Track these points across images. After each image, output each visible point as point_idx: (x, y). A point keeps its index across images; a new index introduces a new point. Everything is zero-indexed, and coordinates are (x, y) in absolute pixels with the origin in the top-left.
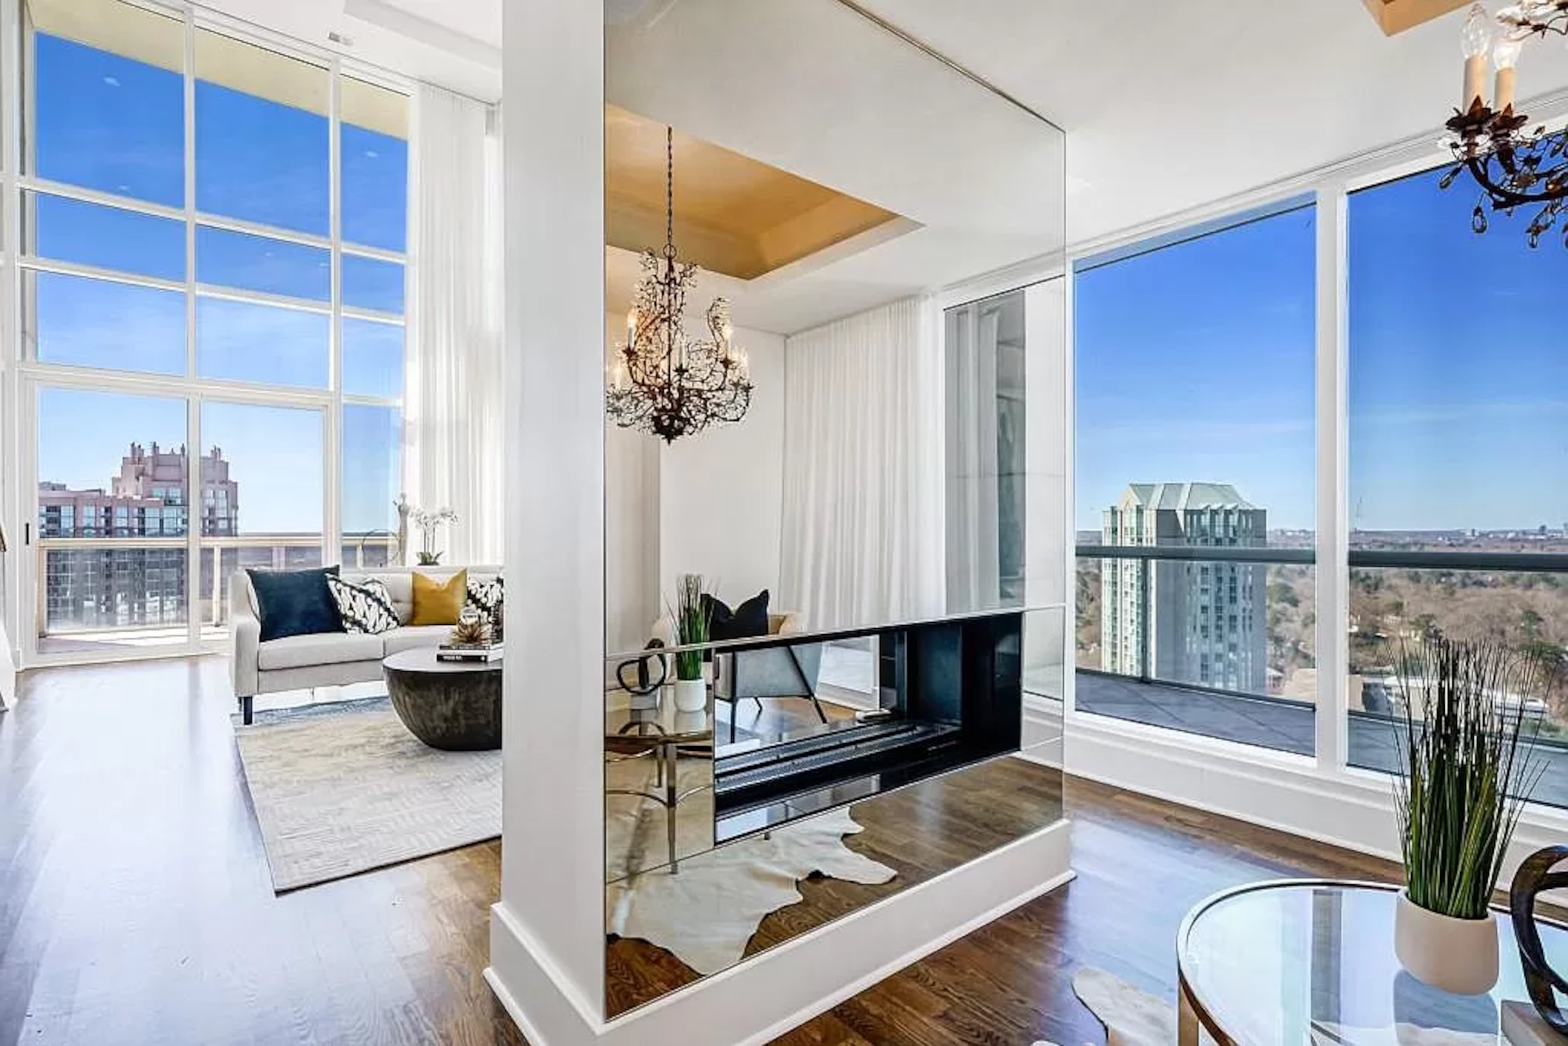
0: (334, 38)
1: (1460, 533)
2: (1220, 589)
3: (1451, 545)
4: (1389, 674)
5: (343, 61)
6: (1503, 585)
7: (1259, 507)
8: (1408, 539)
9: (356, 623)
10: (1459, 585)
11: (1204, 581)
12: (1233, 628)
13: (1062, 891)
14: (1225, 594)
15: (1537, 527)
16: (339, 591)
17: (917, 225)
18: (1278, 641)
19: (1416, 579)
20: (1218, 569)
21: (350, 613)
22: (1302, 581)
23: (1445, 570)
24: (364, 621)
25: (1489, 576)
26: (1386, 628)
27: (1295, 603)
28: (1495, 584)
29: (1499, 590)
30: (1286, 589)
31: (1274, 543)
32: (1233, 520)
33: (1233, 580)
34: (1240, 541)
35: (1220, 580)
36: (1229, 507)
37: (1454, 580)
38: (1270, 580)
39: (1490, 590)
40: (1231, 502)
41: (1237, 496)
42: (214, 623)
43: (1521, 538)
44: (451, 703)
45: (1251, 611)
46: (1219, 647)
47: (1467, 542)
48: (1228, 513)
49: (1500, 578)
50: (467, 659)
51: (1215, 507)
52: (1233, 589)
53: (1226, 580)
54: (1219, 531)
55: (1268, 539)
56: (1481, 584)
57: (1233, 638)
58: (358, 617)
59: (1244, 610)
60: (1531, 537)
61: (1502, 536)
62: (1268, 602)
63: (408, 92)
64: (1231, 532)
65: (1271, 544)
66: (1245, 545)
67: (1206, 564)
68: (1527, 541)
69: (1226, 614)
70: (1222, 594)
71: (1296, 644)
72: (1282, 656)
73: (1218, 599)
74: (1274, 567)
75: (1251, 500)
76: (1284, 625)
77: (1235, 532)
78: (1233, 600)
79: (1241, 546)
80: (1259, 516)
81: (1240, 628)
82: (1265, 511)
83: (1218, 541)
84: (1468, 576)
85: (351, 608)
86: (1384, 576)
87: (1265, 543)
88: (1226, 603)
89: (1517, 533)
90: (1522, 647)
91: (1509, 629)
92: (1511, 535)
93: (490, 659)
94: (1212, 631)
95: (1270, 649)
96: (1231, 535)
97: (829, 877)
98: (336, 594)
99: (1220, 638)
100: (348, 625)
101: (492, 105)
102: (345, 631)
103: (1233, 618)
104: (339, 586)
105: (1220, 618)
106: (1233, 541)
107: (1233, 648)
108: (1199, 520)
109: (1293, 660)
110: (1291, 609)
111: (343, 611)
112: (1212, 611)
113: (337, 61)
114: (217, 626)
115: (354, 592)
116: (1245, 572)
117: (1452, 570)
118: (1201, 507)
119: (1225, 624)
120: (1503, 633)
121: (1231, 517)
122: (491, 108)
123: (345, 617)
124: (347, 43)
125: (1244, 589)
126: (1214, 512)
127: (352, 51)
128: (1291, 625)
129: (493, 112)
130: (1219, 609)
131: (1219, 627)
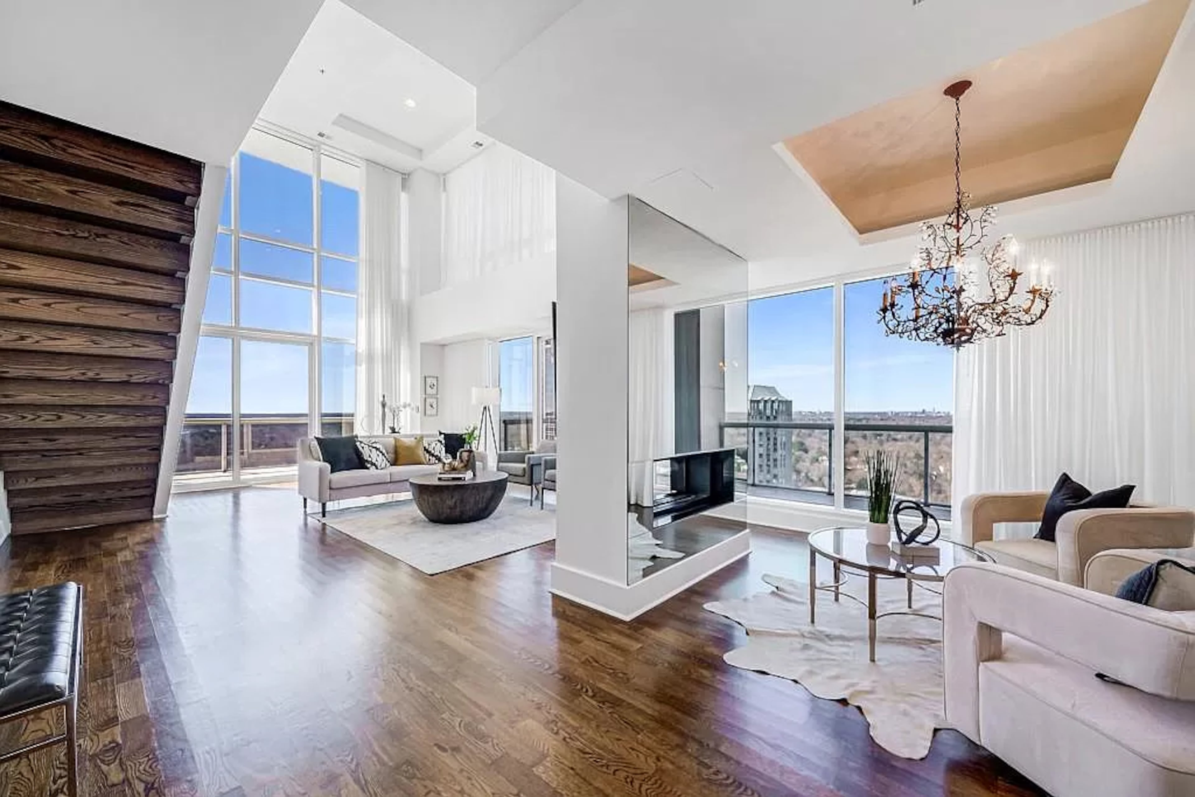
0: (321, 135)
1: (885, 413)
2: (768, 445)
3: (882, 420)
4: (852, 489)
5: (323, 146)
6: (906, 440)
7: (789, 399)
8: (861, 417)
9: (373, 464)
10: (885, 440)
11: (760, 440)
12: (775, 466)
13: (747, 556)
14: (771, 447)
15: (921, 410)
16: (363, 448)
17: (673, 283)
18: (798, 472)
19: (865, 437)
20: (768, 434)
21: (370, 459)
22: (810, 439)
23: (878, 432)
24: (376, 463)
25: (899, 435)
26: (851, 464)
27: (806, 451)
28: (902, 440)
29: (904, 443)
30: (802, 444)
31: (796, 420)
32: (775, 406)
33: (775, 439)
34: (779, 418)
35: (769, 439)
36: (773, 399)
37: (883, 438)
38: (794, 439)
39: (899, 443)
40: (774, 396)
41: (779, 394)
42: (223, 469)
43: (914, 415)
44: (454, 500)
45: (785, 456)
46: (769, 477)
47: (889, 418)
48: (773, 402)
49: (905, 437)
50: (454, 479)
51: (766, 399)
52: (775, 444)
53: (772, 440)
54: (768, 412)
55: (793, 417)
56: (895, 440)
57: (774, 471)
58: (374, 461)
59: (781, 456)
60: (919, 415)
61: (905, 415)
62: (793, 451)
63: (359, 165)
64: (774, 411)
65: (795, 420)
66: (782, 420)
67: (762, 430)
68: (916, 417)
69: (771, 458)
70: (770, 447)
71: (806, 474)
72: (800, 481)
73: (768, 450)
74: (796, 431)
75: (786, 396)
76: (801, 463)
77: (776, 412)
78: (775, 450)
79: (780, 421)
80: (789, 403)
81: (779, 466)
82: (791, 402)
83: (768, 418)
84: (889, 435)
85: (370, 456)
86: (850, 436)
87: (792, 420)
88: (771, 453)
89: (912, 413)
90: (915, 473)
91: (908, 463)
92: (910, 414)
93: (466, 479)
94: (765, 468)
95: (794, 477)
96: (774, 413)
97: (659, 557)
98: (361, 449)
99: (769, 472)
100: (369, 465)
101: (405, 174)
102: (367, 468)
103: (775, 460)
104: (363, 445)
105: (768, 460)
106: (775, 418)
107: (775, 476)
108: (758, 406)
109: (806, 482)
110: (805, 455)
111: (365, 458)
112: (765, 457)
113: (319, 146)
114: (225, 471)
115: (371, 448)
116: (781, 435)
117: (882, 432)
118: (759, 399)
119: (771, 463)
120: (905, 466)
121: (774, 404)
122: (404, 176)
123: (367, 461)
124: (328, 138)
125: (781, 444)
126: (766, 401)
127: (328, 141)
128: (804, 464)
129: (405, 178)
130: (768, 455)
131: (768, 466)
